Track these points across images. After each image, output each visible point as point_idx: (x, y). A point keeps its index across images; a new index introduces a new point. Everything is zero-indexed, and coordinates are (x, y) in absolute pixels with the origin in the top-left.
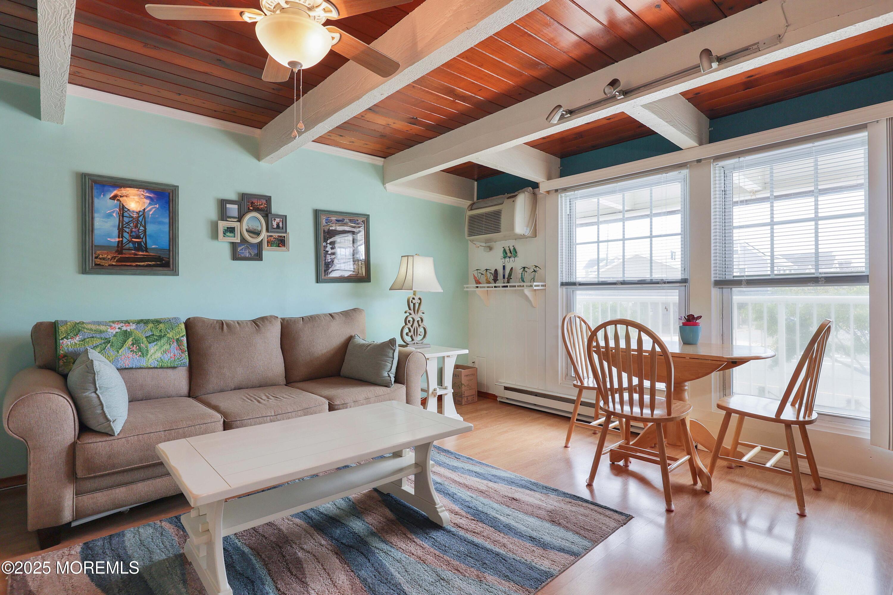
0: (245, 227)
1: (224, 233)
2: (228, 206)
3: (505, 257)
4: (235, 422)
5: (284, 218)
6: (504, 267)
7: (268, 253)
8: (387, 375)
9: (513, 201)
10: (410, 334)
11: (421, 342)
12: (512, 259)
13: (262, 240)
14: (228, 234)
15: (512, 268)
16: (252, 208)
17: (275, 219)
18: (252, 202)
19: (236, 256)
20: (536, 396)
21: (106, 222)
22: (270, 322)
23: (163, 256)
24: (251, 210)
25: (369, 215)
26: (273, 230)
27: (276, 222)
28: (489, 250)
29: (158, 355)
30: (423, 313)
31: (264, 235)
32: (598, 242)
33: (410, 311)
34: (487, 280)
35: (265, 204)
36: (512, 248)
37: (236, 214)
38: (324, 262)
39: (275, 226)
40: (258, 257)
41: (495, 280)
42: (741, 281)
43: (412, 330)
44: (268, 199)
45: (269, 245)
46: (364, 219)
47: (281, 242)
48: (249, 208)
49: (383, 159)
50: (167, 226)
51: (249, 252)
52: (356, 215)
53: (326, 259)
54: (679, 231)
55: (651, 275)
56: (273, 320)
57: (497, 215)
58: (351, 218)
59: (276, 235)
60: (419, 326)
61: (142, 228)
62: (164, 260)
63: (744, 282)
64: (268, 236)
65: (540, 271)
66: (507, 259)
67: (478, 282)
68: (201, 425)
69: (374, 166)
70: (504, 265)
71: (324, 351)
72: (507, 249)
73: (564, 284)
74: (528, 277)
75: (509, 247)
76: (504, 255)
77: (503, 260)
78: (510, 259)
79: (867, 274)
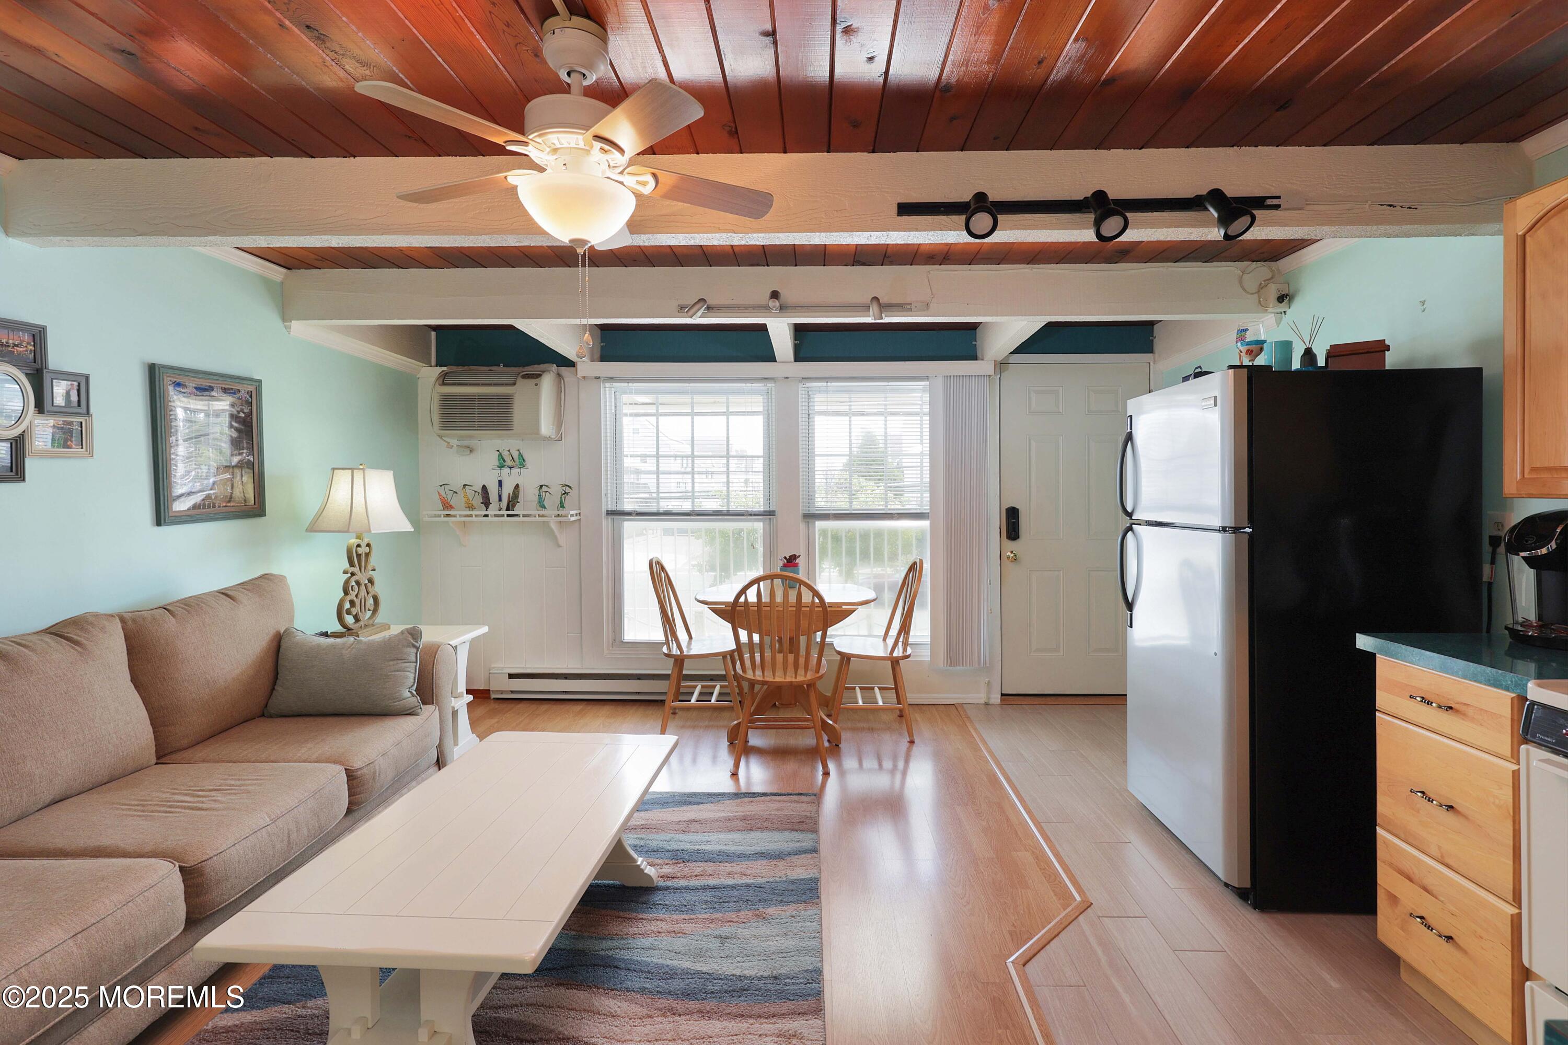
3: (501, 467)
4: (209, 862)
5: (80, 380)
6: (500, 482)
7: (39, 463)
8: (409, 695)
9: (536, 385)
10: (354, 611)
11: (371, 622)
12: (515, 471)
13: (24, 431)
15: (517, 486)
17: (58, 384)
20: (566, 678)
22: (103, 629)
25: (260, 381)
26: (57, 408)
27: (61, 389)
28: (469, 453)
30: (374, 570)
31: (29, 419)
32: (658, 456)
33: (352, 569)
34: (467, 502)
35: (30, 344)
36: (516, 454)
39: (60, 399)
40: (14, 473)
41: (487, 503)
42: (829, 514)
43: (357, 602)
44: (38, 333)
46: (252, 388)
47: (72, 437)
49: (284, 270)
52: (237, 381)
54: (762, 454)
55: (728, 506)
56: (107, 623)
57: (505, 402)
58: (227, 386)
59: (60, 420)
60: (368, 593)
63: (831, 516)
65: (573, 493)
66: (506, 471)
67: (447, 506)
68: (146, 894)
69: (267, 282)
70: (500, 479)
71: (237, 672)
72: (505, 454)
73: (610, 513)
74: (552, 501)
75: (509, 451)
76: (500, 463)
77: (498, 471)
78: (513, 470)
79: (928, 511)
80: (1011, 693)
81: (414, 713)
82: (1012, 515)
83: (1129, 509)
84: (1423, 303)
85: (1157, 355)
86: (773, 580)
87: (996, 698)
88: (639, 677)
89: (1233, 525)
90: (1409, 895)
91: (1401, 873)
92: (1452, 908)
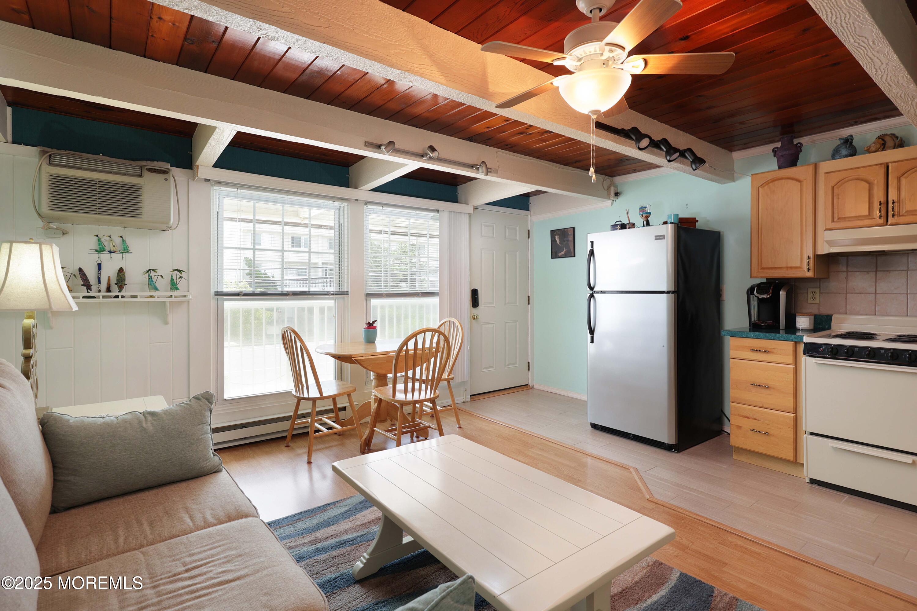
3: (101, 251)
6: (99, 266)
8: (212, 454)
9: (166, 180)
12: (117, 256)
36: (117, 240)
57: (132, 191)
63: (384, 295)
65: (185, 277)
70: (99, 262)
72: (105, 239)
73: (218, 294)
74: (162, 284)
75: (110, 237)
76: (100, 248)
77: (97, 255)
78: (113, 255)
79: (438, 291)
80: (473, 394)
81: (217, 471)
82: (475, 293)
83: (592, 285)
84: (687, 205)
85: (532, 212)
86: (425, 333)
87: (468, 398)
88: (244, 426)
89: (673, 290)
90: (746, 424)
91: (743, 416)
92: (767, 422)
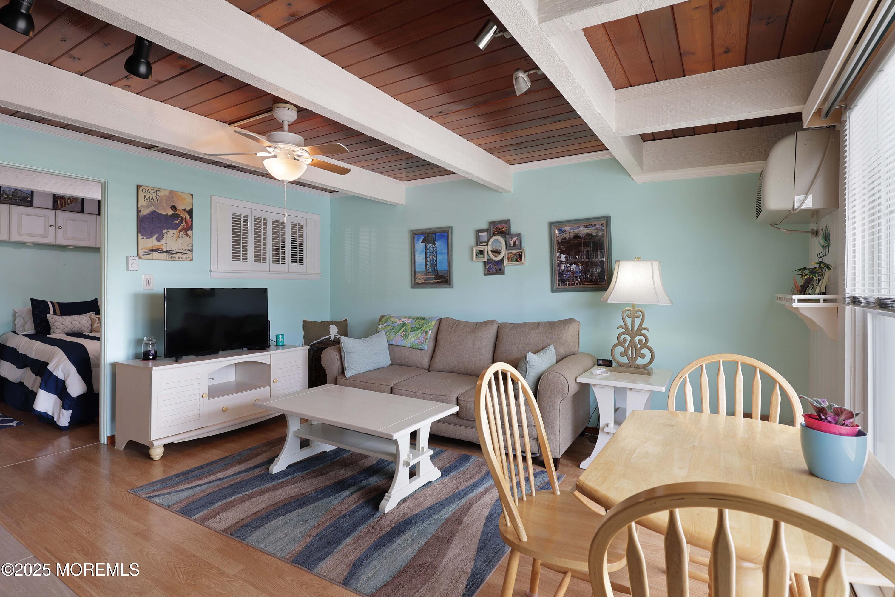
0: (490, 248)
1: (477, 256)
2: (481, 234)
5: (519, 236)
7: (509, 268)
11: (643, 366)
13: (504, 257)
14: (480, 256)
16: (496, 233)
17: (512, 239)
18: (497, 228)
19: (488, 272)
21: (420, 257)
23: (445, 275)
24: (496, 234)
25: (609, 217)
26: (511, 247)
27: (513, 241)
29: (413, 340)
31: (504, 253)
33: (625, 327)
35: (506, 227)
37: (485, 239)
38: (557, 272)
39: (512, 244)
40: (501, 271)
43: (629, 350)
44: (507, 222)
45: (510, 261)
46: (603, 222)
47: (519, 257)
48: (494, 233)
50: (447, 255)
51: (495, 268)
52: (593, 220)
53: (560, 269)
58: (587, 224)
59: (514, 252)
60: (641, 346)
61: (435, 258)
62: (445, 278)
64: (508, 254)
